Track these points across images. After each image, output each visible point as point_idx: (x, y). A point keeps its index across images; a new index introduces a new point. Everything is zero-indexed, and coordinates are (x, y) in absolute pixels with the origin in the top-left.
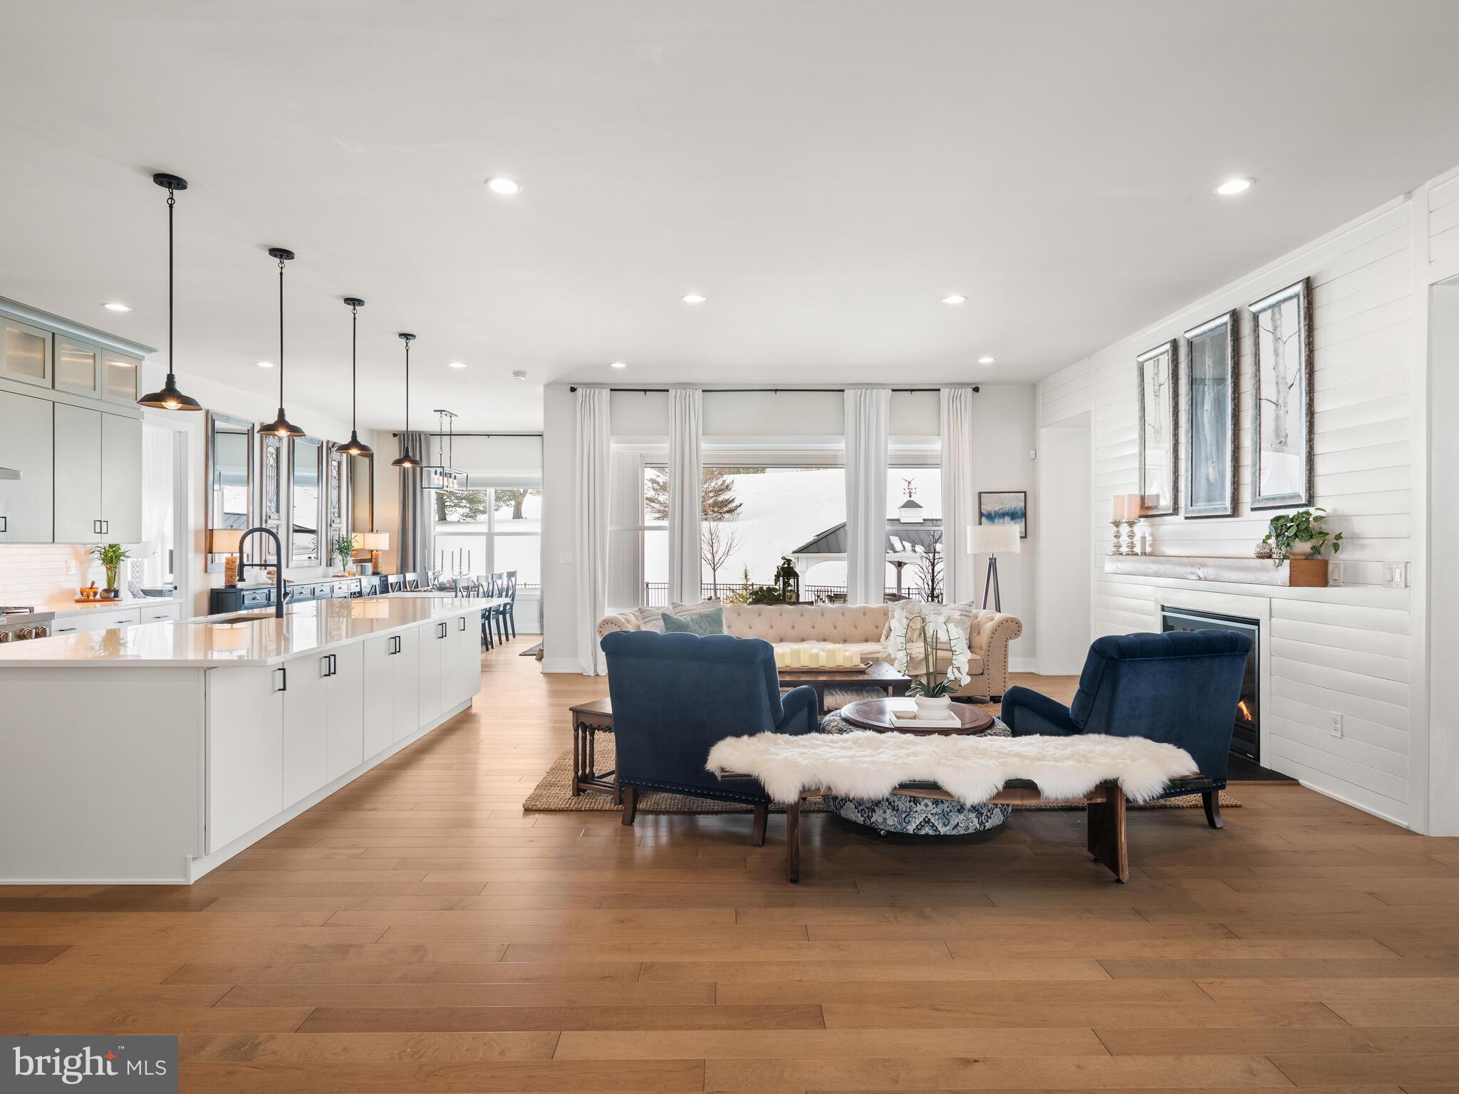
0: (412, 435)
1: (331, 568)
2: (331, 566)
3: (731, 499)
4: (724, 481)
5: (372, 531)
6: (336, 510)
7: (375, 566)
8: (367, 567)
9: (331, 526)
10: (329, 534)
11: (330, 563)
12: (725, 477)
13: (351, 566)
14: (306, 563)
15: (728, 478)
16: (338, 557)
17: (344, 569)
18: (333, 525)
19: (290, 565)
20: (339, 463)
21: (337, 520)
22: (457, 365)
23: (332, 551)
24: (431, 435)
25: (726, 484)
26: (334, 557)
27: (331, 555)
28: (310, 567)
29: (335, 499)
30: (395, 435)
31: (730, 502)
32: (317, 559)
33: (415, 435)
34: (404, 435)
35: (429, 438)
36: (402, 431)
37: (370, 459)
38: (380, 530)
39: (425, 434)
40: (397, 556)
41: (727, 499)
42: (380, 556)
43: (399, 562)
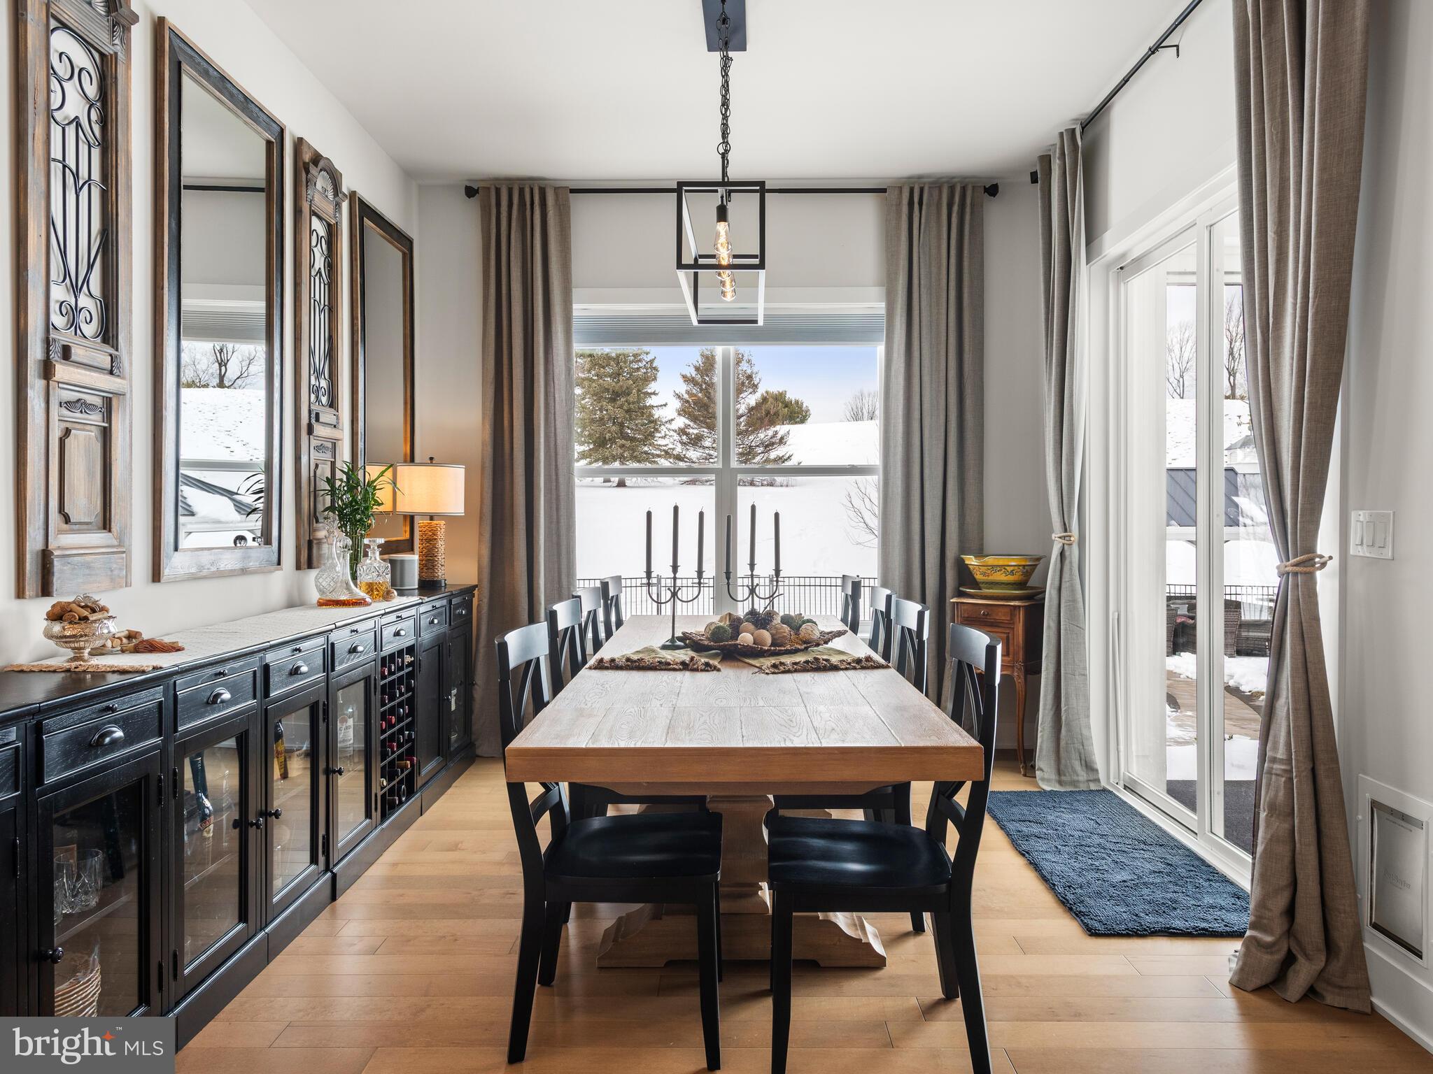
0: (521, 191)
1: (313, 574)
2: (310, 565)
3: (787, 456)
4: (776, 433)
5: (412, 460)
6: (324, 384)
7: (428, 562)
8: (407, 566)
9: (310, 430)
10: (304, 459)
11: (308, 557)
12: (778, 428)
13: (374, 566)
14: (230, 561)
15: (782, 429)
16: (335, 542)
17: (354, 577)
18: (317, 427)
19: (166, 572)
20: (332, 231)
21: (327, 416)
23: (314, 517)
24: (573, 191)
25: (779, 436)
26: (321, 534)
27: (312, 531)
28: (244, 572)
29: (321, 347)
30: (470, 192)
31: (786, 460)
32: (268, 542)
33: (527, 191)
34: (498, 191)
35: (567, 200)
36: (497, 179)
37: (404, 254)
38: (431, 459)
39: (556, 189)
40: (481, 534)
41: (781, 456)
42: (441, 534)
43: (486, 552)
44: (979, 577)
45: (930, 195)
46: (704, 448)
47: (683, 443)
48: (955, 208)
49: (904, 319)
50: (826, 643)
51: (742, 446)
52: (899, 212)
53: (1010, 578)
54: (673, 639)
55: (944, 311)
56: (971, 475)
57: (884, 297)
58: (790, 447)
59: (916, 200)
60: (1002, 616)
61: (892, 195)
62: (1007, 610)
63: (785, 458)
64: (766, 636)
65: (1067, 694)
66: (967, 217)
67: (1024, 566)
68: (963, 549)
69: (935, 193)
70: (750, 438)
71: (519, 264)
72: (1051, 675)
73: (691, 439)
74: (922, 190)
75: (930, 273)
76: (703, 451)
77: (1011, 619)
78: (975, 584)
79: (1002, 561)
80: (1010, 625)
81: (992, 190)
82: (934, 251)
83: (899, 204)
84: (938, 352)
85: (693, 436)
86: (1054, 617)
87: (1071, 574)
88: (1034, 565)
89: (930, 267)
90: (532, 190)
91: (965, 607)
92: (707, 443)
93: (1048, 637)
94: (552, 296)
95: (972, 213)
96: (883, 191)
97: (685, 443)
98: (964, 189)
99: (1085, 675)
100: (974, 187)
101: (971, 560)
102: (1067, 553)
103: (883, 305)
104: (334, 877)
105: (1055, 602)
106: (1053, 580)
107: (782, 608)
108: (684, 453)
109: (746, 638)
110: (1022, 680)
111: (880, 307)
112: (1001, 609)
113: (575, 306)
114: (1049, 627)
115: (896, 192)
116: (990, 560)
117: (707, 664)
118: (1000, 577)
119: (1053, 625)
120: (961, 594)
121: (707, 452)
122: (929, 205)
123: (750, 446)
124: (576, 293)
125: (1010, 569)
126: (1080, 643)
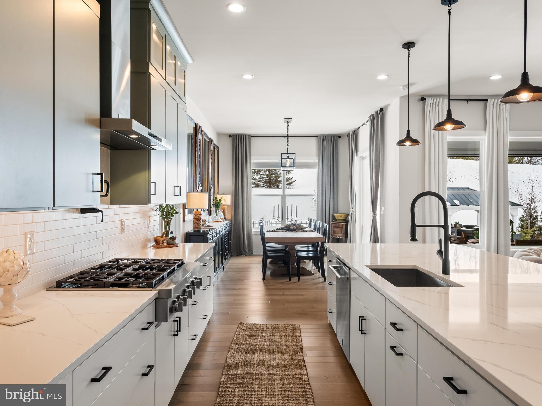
2: (211, 215)
3: (291, 178)
5: (218, 193)
6: (212, 181)
7: (224, 215)
13: (221, 215)
21: (212, 187)
22: (382, 77)
23: (211, 206)
24: (252, 136)
30: (230, 136)
31: (291, 179)
33: (242, 136)
34: (236, 136)
35: (251, 138)
36: (236, 134)
37: (217, 150)
38: (224, 193)
39: (248, 136)
40: (232, 209)
41: (289, 178)
42: (226, 209)
43: (233, 212)
44: (336, 218)
45: (327, 138)
46: (261, 174)
47: (253, 173)
48: (332, 141)
49: (322, 164)
50: (305, 229)
51: (274, 174)
52: (320, 141)
53: (343, 218)
54: (278, 228)
55: (330, 162)
56: (336, 197)
57: (317, 159)
58: (292, 175)
59: (324, 139)
60: (341, 226)
61: (319, 138)
62: (342, 225)
63: (290, 178)
64: (295, 227)
65: (352, 241)
66: (335, 143)
67: (345, 216)
68: (334, 213)
69: (328, 137)
70: (277, 171)
71: (240, 152)
72: (350, 238)
73: (256, 171)
74: (325, 137)
75: (327, 154)
76: (260, 176)
77: (342, 226)
78: (336, 220)
79: (341, 215)
80: (342, 228)
81: (340, 137)
82: (328, 150)
83: (321, 140)
84: (329, 171)
85: (257, 170)
86: (350, 226)
87: (353, 217)
88: (347, 216)
89: (327, 153)
90: (243, 136)
91: (334, 224)
92: (262, 173)
93: (349, 230)
94: (247, 159)
95: (336, 142)
96: (317, 137)
97: (254, 173)
98: (334, 137)
99: (356, 237)
100: (336, 136)
101: (335, 215)
102: (353, 213)
103: (317, 160)
104: (223, 266)
105: (350, 223)
106: (350, 218)
107: (297, 223)
108: (253, 176)
109: (291, 227)
110: (344, 239)
111: (317, 161)
112: (341, 225)
113: (252, 160)
114: (349, 228)
115: (320, 137)
116: (338, 215)
117: (286, 231)
118: (340, 218)
119: (350, 228)
120: (333, 222)
121: (262, 176)
122: (327, 140)
123: (278, 174)
124: (252, 157)
125: (342, 216)
126: (355, 231)
